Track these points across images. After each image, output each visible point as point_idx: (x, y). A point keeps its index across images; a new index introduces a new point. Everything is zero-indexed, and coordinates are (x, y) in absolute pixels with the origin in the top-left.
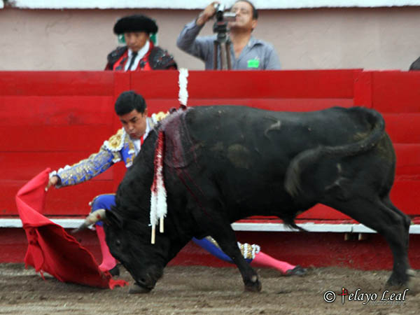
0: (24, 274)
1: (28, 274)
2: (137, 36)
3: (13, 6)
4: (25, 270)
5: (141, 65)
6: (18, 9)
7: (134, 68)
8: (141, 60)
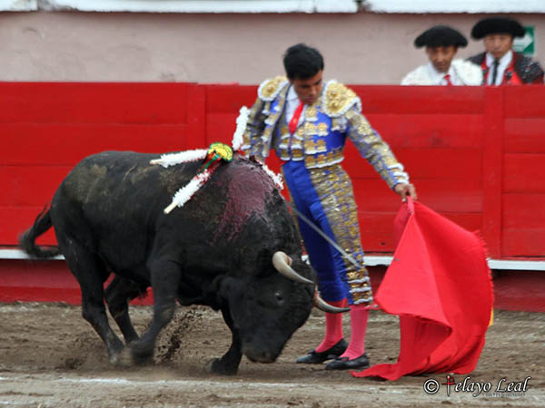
0: (377, 320)
1: (383, 320)
2: (502, 39)
3: (367, 10)
4: (379, 316)
5: (507, 77)
6: (373, 13)
7: (499, 81)
8: (506, 71)
